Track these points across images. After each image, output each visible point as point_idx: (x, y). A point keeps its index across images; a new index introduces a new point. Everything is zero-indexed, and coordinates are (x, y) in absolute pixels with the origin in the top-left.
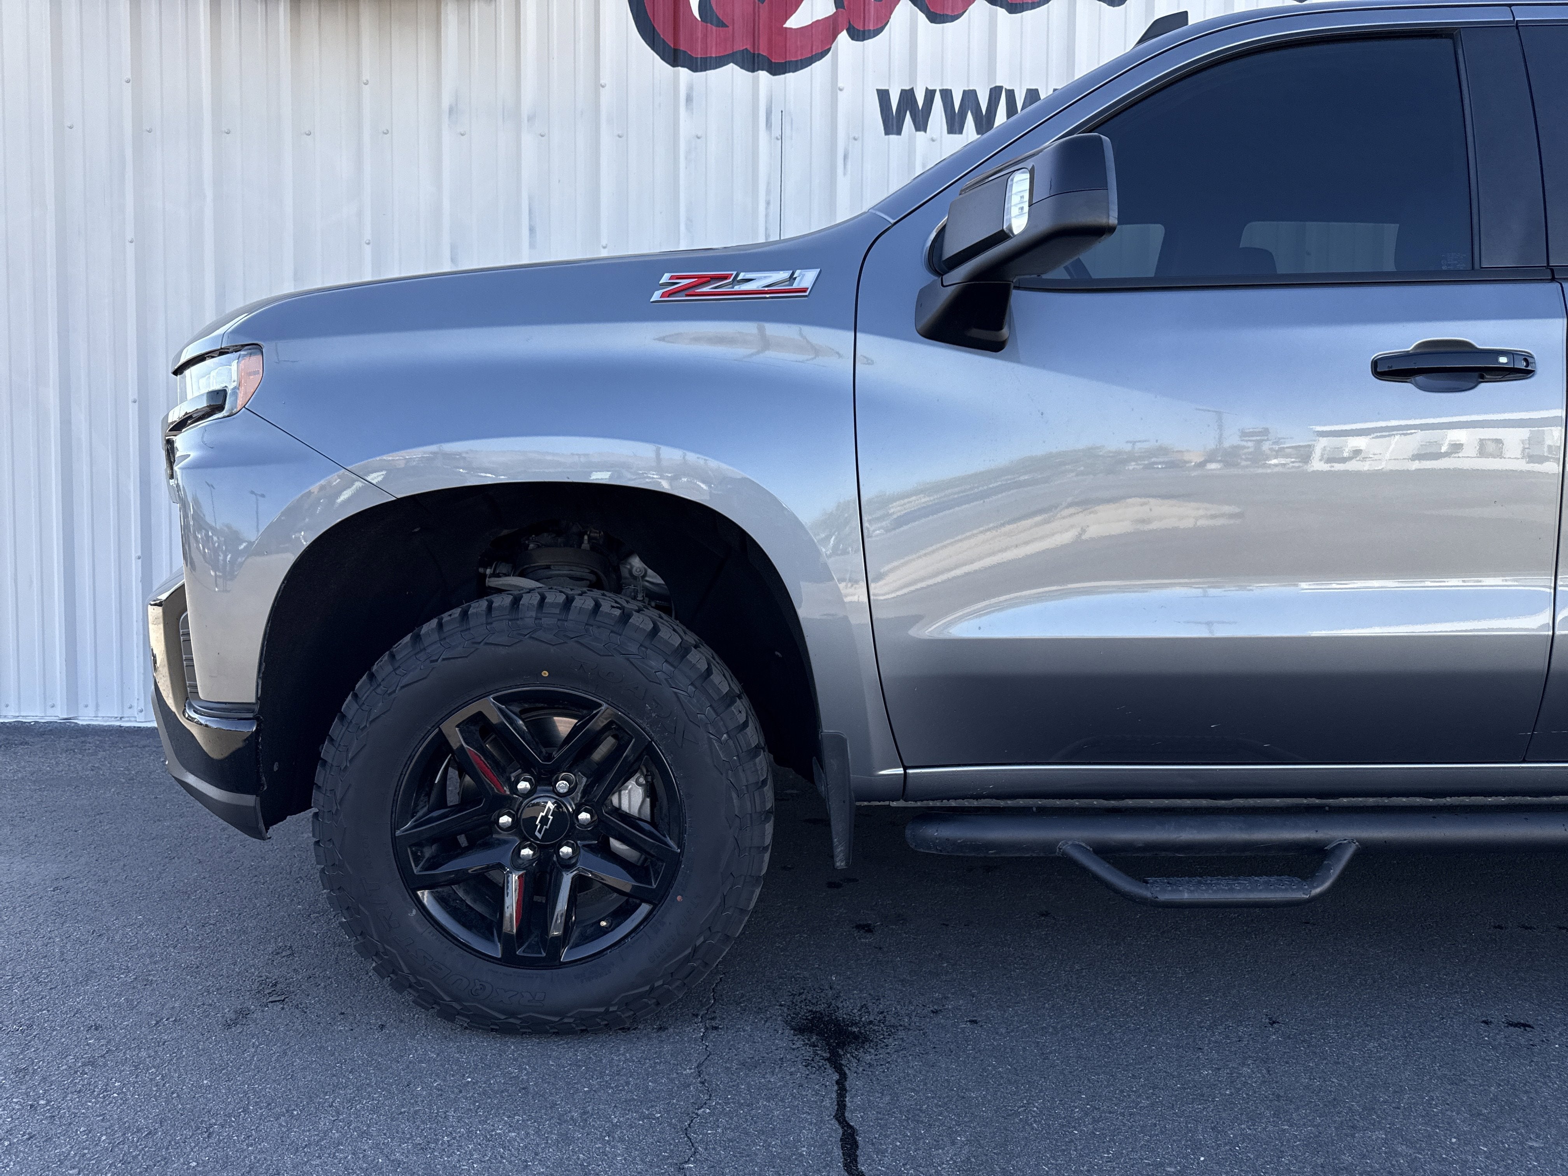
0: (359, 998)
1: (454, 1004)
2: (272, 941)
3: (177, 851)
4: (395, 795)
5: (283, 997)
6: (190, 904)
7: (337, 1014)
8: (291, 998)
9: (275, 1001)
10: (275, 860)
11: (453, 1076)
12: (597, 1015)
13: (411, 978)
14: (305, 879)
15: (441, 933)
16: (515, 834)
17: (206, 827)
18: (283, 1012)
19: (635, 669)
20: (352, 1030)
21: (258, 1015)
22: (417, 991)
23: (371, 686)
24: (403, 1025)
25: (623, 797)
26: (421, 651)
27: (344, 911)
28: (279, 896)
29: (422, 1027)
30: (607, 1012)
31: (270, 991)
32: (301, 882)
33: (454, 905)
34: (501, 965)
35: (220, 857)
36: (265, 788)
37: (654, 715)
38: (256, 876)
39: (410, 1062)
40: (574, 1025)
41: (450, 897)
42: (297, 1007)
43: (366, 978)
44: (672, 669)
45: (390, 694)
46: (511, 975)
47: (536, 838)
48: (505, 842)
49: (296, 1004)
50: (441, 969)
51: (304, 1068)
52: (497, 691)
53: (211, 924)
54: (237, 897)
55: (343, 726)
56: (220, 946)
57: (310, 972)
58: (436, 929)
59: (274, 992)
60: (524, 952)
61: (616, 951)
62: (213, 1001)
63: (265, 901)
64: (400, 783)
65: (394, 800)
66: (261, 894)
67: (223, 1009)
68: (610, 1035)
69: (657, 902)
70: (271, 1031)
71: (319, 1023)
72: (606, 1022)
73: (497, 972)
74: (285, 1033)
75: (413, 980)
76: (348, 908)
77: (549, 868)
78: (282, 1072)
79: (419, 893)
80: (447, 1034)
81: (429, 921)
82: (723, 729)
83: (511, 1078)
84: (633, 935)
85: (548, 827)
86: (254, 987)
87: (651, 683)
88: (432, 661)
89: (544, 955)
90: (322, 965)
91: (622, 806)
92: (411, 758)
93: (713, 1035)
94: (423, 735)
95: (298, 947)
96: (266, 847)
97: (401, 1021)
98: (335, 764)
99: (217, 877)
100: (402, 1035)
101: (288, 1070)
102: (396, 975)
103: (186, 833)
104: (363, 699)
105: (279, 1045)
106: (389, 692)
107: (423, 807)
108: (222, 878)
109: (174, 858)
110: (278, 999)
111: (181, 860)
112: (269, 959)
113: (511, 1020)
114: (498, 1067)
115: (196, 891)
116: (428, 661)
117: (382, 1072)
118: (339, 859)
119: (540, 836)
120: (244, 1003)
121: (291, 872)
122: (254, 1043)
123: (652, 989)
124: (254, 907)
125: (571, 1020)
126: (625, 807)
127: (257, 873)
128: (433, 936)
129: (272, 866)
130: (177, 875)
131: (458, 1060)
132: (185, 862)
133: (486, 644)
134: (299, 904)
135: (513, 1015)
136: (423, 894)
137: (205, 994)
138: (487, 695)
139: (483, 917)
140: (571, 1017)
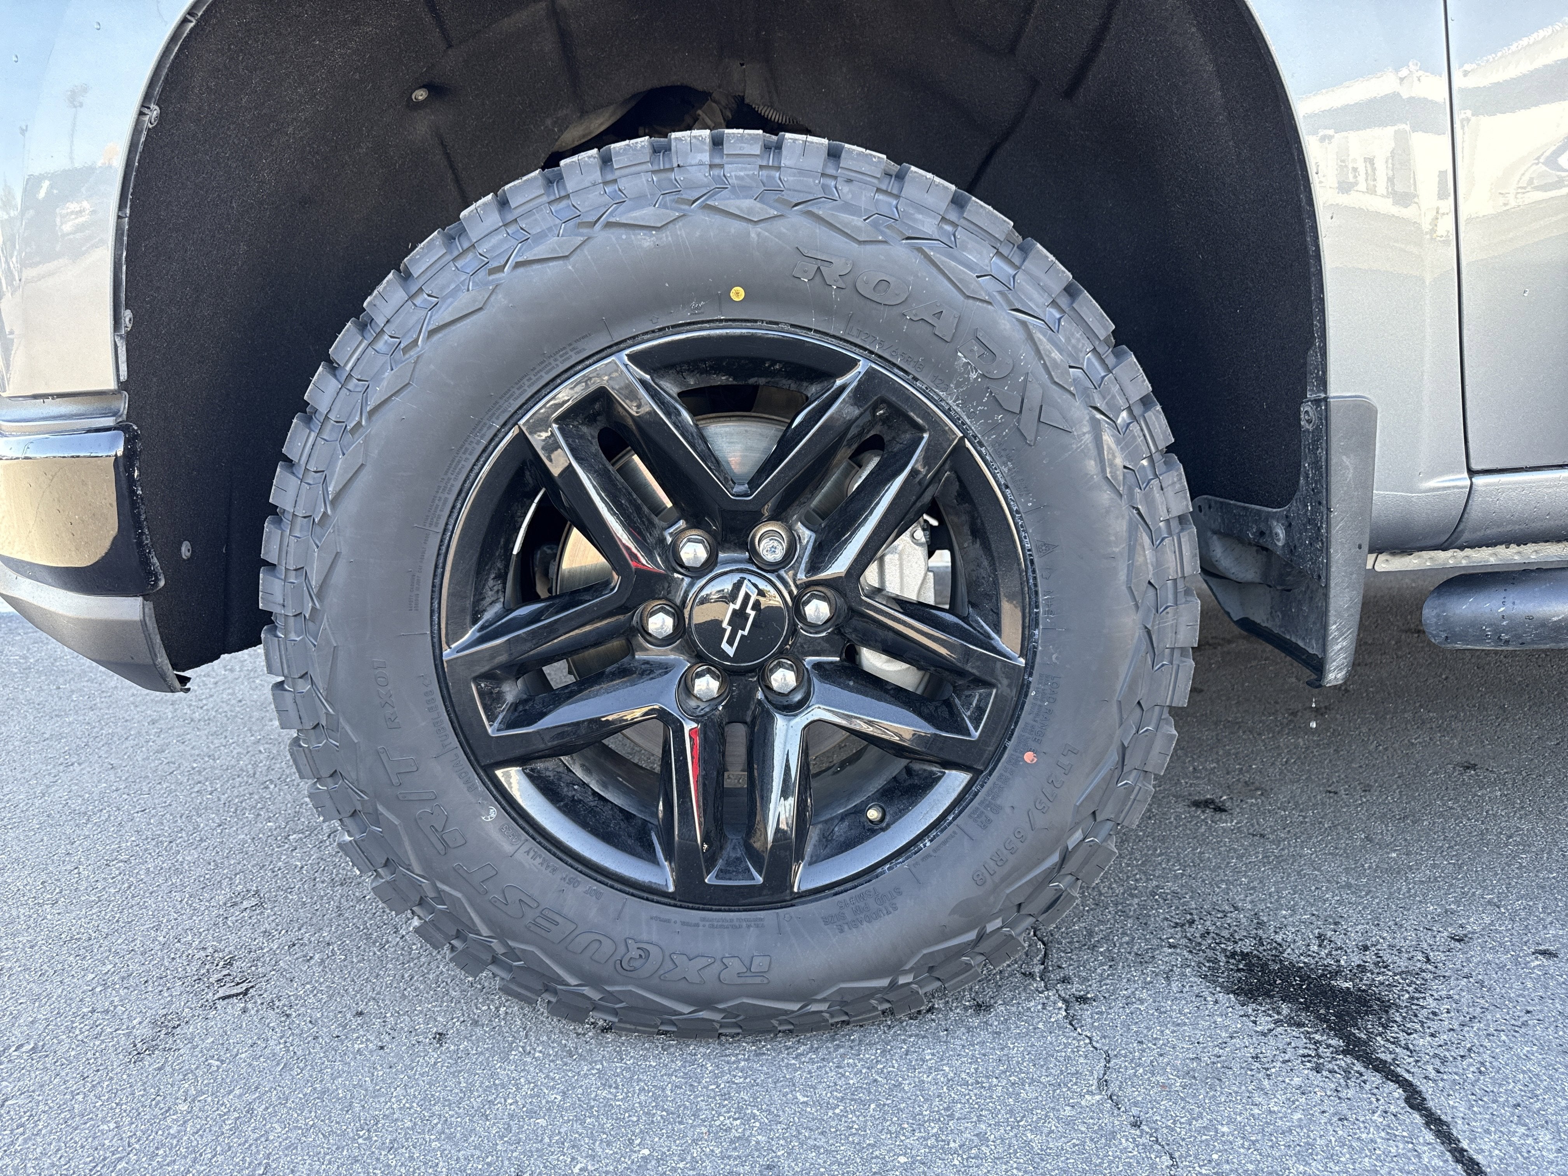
0: (388, 979)
1: (587, 991)
2: (225, 882)
3: (78, 755)
4: (435, 575)
5: (245, 986)
6: (90, 830)
7: (348, 1016)
8: (261, 989)
9: (229, 997)
10: (229, 759)
11: (609, 1144)
12: (873, 992)
13: (495, 944)
14: (278, 782)
15: (549, 851)
16: (679, 650)
17: (126, 721)
18: (245, 1017)
19: (934, 271)
20: (382, 1048)
21: (195, 1028)
22: (510, 969)
23: (364, 337)
24: (479, 1031)
25: (887, 567)
26: (465, 251)
27: (347, 821)
28: (236, 810)
29: (518, 1032)
30: (893, 985)
31: (220, 976)
32: (272, 786)
33: (570, 794)
34: (675, 906)
35: (144, 759)
36: (162, 583)
37: (973, 375)
38: (200, 782)
39: (511, 1117)
40: (827, 1015)
41: (560, 779)
42: (271, 1005)
43: (394, 939)
44: (1012, 272)
45: (406, 350)
46: (697, 925)
47: (724, 655)
48: (666, 668)
49: (268, 999)
50: (557, 924)
51: (292, 1146)
52: (634, 339)
53: (121, 861)
54: (168, 816)
55: (311, 430)
56: (133, 897)
57: (293, 936)
58: (540, 843)
59: (228, 979)
60: (717, 877)
61: (903, 865)
62: (112, 1002)
63: (213, 819)
64: (444, 548)
65: (433, 586)
66: (206, 808)
67: (130, 1018)
68: (889, 1027)
69: (981, 768)
70: (222, 1062)
71: (316, 1038)
72: (886, 1006)
73: (668, 921)
74: (250, 1065)
75: (499, 949)
76: (354, 814)
77: (750, 713)
78: (243, 1160)
79: (499, 773)
80: (571, 1045)
81: (523, 829)
82: (1121, 401)
83: (732, 1142)
84: (933, 833)
85: (746, 633)
86: (192, 969)
87: (971, 301)
88: (492, 272)
89: (759, 879)
90: (314, 921)
91: (887, 584)
92: (462, 494)
93: (1086, 1013)
94: (484, 442)
95: (270, 891)
96: (216, 741)
97: (475, 1023)
98: (300, 513)
99: (137, 787)
100: (482, 1053)
101: (258, 1152)
102: (465, 939)
103: (95, 730)
104: (348, 368)
105: (237, 1092)
106: (402, 346)
107: (493, 602)
108: (146, 789)
109: (72, 765)
110: (235, 991)
111: (83, 766)
112: (218, 916)
113: (704, 1014)
114: (695, 1115)
115: (101, 811)
116: (482, 274)
117: (456, 1145)
118: (328, 714)
119: (730, 651)
120: (171, 1003)
121: (254, 774)
122: (186, 1092)
123: (980, 937)
124: (196, 828)
125: (824, 1007)
126: (893, 588)
127: (202, 779)
128: (534, 858)
129: (225, 767)
130: (74, 788)
131: (608, 1105)
132: (89, 769)
133: (609, 225)
134: (269, 820)
135: (707, 1003)
136: (508, 776)
137: (98, 989)
138: (615, 347)
139: (628, 816)
140: (824, 1000)
